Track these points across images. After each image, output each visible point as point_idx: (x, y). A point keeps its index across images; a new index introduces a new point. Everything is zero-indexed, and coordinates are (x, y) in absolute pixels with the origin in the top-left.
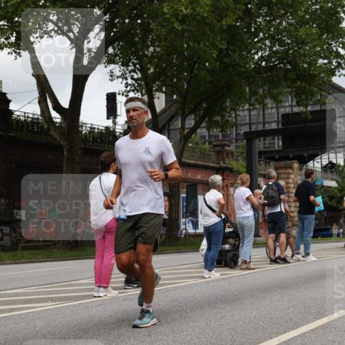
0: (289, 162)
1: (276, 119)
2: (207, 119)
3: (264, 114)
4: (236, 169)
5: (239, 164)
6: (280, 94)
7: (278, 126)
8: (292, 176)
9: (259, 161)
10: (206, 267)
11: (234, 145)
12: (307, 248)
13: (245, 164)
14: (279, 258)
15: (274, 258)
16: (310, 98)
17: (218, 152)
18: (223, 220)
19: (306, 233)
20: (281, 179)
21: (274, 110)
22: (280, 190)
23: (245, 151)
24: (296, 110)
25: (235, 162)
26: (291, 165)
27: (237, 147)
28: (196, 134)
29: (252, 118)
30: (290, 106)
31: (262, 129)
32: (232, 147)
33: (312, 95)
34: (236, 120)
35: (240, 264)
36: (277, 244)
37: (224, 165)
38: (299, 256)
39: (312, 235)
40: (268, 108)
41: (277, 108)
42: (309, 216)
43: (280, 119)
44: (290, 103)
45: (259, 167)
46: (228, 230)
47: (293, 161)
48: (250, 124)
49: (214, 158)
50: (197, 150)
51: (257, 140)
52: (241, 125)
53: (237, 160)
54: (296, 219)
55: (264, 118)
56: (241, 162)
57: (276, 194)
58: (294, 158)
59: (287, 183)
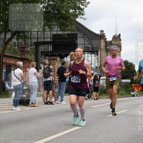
0: (55, 57)
1: (50, 37)
2: (17, 35)
3: (44, 34)
4: (30, 59)
5: (32, 57)
6: (52, 25)
7: (51, 40)
8: (56, 64)
9: (41, 56)
10: (14, 105)
11: (30, 47)
12: (62, 98)
13: (34, 57)
14: (49, 102)
15: (46, 102)
16: (66, 27)
17: (22, 51)
18: (23, 83)
19: (61, 91)
20: (51, 65)
21: (49, 32)
22: (50, 70)
23: (34, 51)
24: (59, 33)
25: (30, 56)
26: (56, 59)
27: (31, 49)
28: (11, 41)
29: (38, 35)
30: (56, 31)
31: (43, 41)
32: (29, 49)
33: (67, 26)
34: (31, 36)
35: (30, 104)
36: (48, 95)
37: (24, 57)
38: (58, 101)
39: (64, 92)
40: (46, 31)
41: (51, 31)
42: (63, 83)
43: (52, 37)
44: (57, 30)
45: (41, 59)
46: (25, 88)
47: (57, 57)
48: (37, 38)
49: (20, 53)
50: (11, 49)
51: (41, 46)
52: (33, 38)
53: (31, 55)
54: (58, 84)
55: (44, 36)
56: (33, 56)
57: (48, 72)
58: (58, 56)
59: (54, 67)
